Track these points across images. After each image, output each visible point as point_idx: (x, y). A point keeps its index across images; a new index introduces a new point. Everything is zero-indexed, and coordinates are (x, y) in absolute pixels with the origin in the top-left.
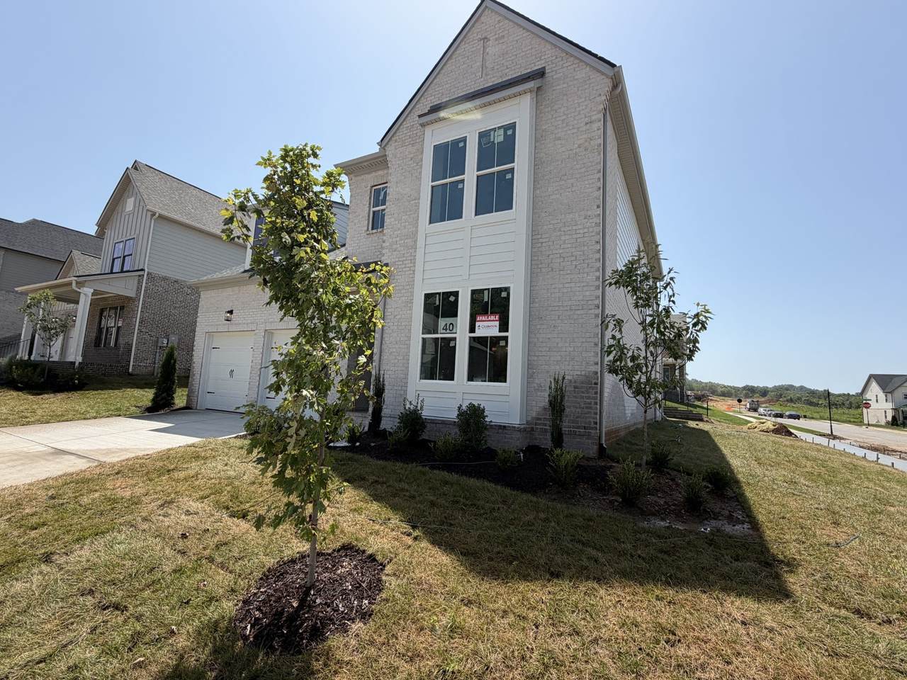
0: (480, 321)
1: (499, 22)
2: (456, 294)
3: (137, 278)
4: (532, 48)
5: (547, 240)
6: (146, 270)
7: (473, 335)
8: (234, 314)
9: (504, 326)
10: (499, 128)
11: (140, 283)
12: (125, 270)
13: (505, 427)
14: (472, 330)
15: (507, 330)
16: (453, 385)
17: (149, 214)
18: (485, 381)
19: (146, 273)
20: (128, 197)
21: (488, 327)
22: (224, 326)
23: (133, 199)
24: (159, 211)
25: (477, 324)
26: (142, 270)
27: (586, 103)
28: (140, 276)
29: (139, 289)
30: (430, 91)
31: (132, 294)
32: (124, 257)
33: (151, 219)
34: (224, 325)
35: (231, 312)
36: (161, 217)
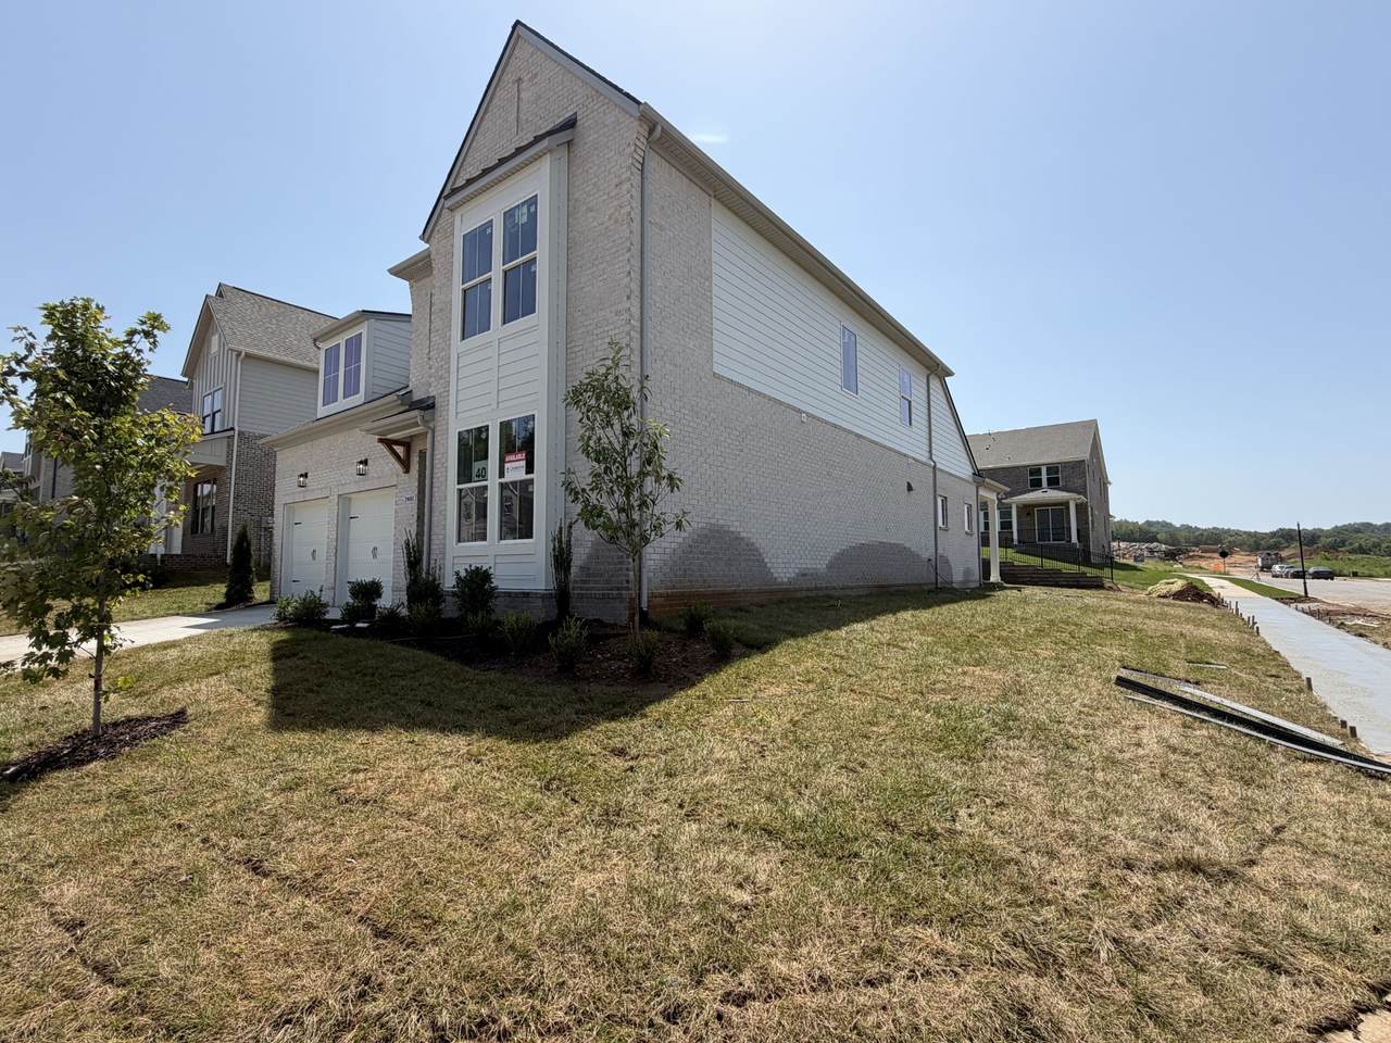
0: (509, 462)
1: (532, 54)
2: (487, 428)
3: (225, 442)
4: (564, 88)
5: (581, 348)
6: (236, 428)
7: (502, 480)
8: (309, 478)
9: (530, 469)
10: (523, 204)
11: (230, 446)
12: (216, 430)
13: (528, 594)
14: (502, 475)
15: (532, 472)
16: (485, 546)
17: (234, 353)
18: (515, 538)
19: (236, 433)
20: (213, 334)
21: (516, 471)
22: (299, 495)
23: (217, 336)
24: (244, 349)
25: (507, 465)
26: (232, 429)
27: (615, 158)
28: (229, 437)
29: (229, 454)
30: (469, 160)
31: (222, 462)
32: (214, 414)
33: (237, 361)
34: (300, 492)
35: (305, 476)
36: (248, 356)
